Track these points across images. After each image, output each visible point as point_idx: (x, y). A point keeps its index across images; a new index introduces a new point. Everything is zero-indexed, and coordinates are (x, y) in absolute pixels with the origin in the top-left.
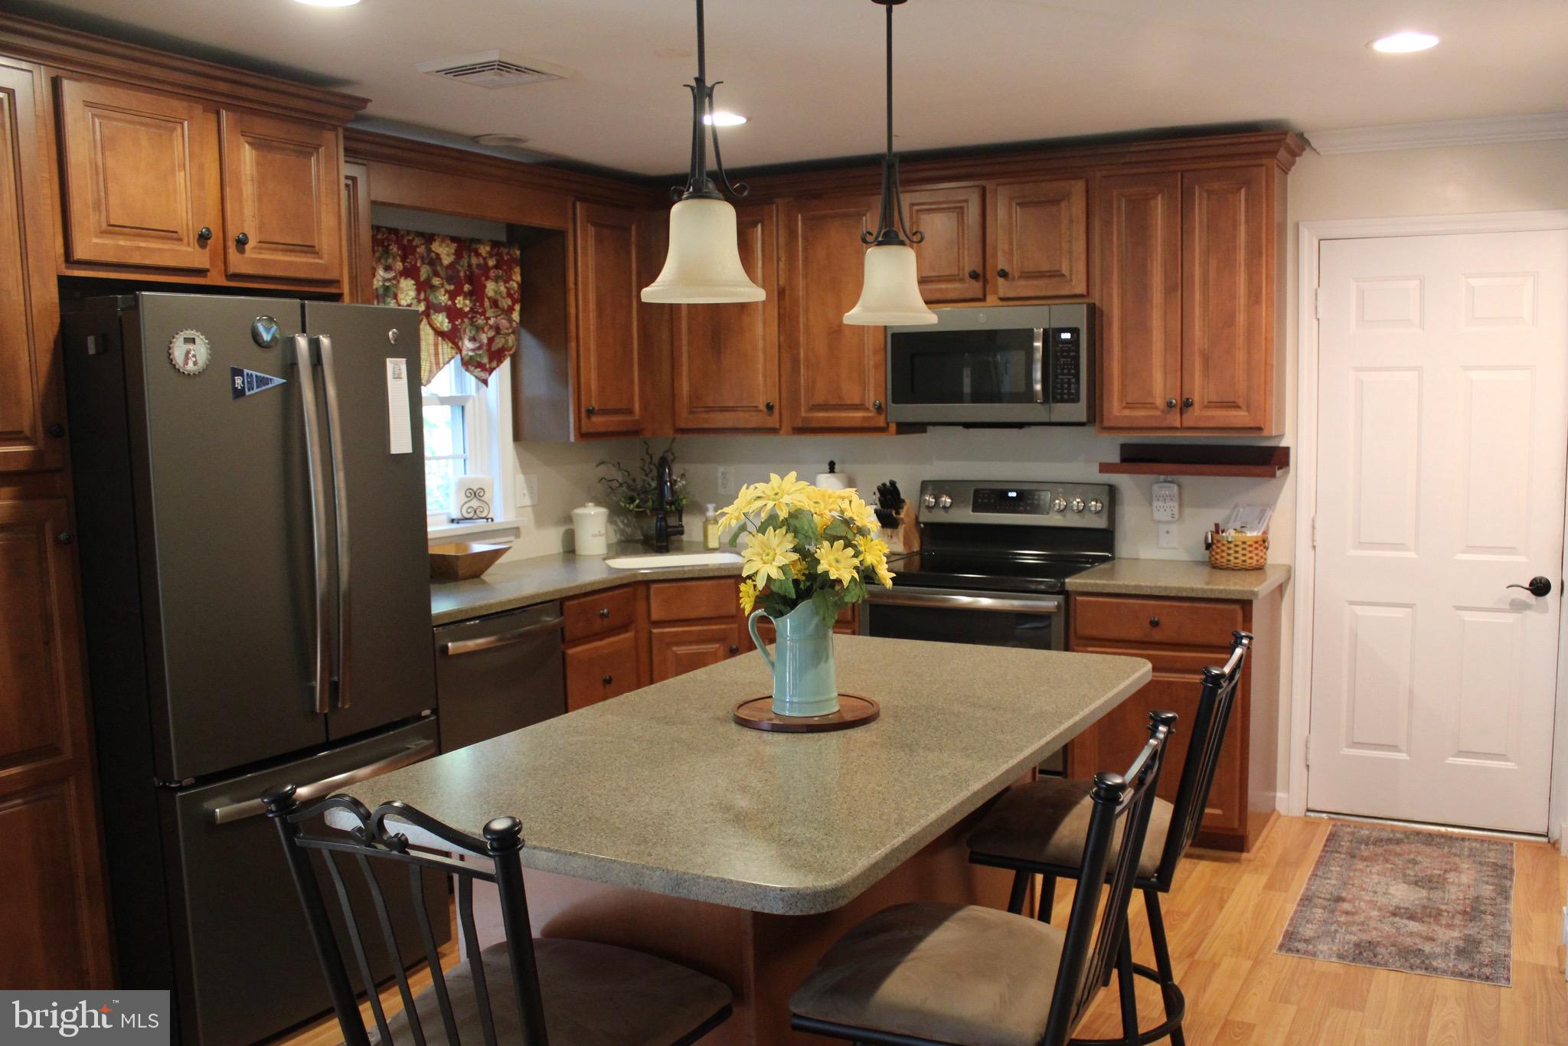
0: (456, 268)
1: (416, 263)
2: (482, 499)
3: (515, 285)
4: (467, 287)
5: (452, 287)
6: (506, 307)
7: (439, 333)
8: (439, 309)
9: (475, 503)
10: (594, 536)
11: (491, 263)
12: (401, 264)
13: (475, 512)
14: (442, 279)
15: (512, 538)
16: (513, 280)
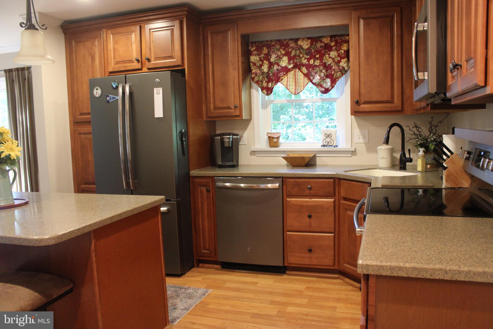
0: (310, 49)
1: (288, 50)
2: (331, 138)
3: (343, 51)
4: (318, 56)
5: (309, 57)
6: (337, 61)
7: (305, 75)
8: (303, 65)
9: (328, 140)
10: (381, 158)
11: (333, 44)
12: (284, 51)
13: (328, 143)
14: (303, 54)
15: (350, 155)
16: (342, 50)
